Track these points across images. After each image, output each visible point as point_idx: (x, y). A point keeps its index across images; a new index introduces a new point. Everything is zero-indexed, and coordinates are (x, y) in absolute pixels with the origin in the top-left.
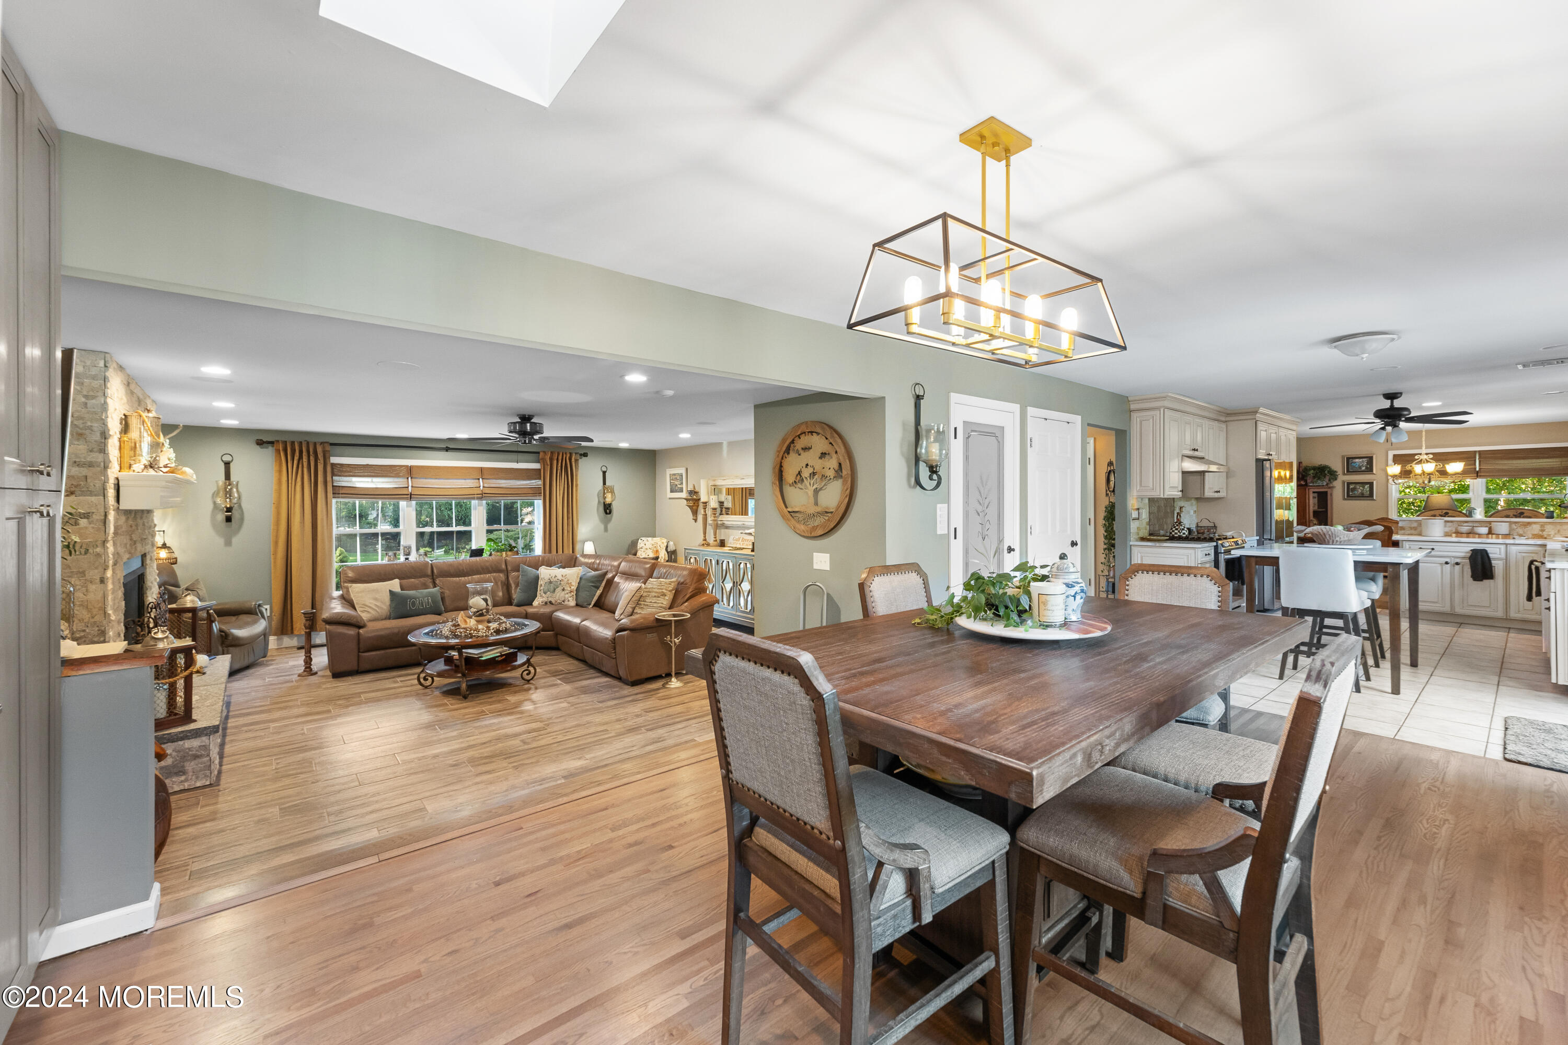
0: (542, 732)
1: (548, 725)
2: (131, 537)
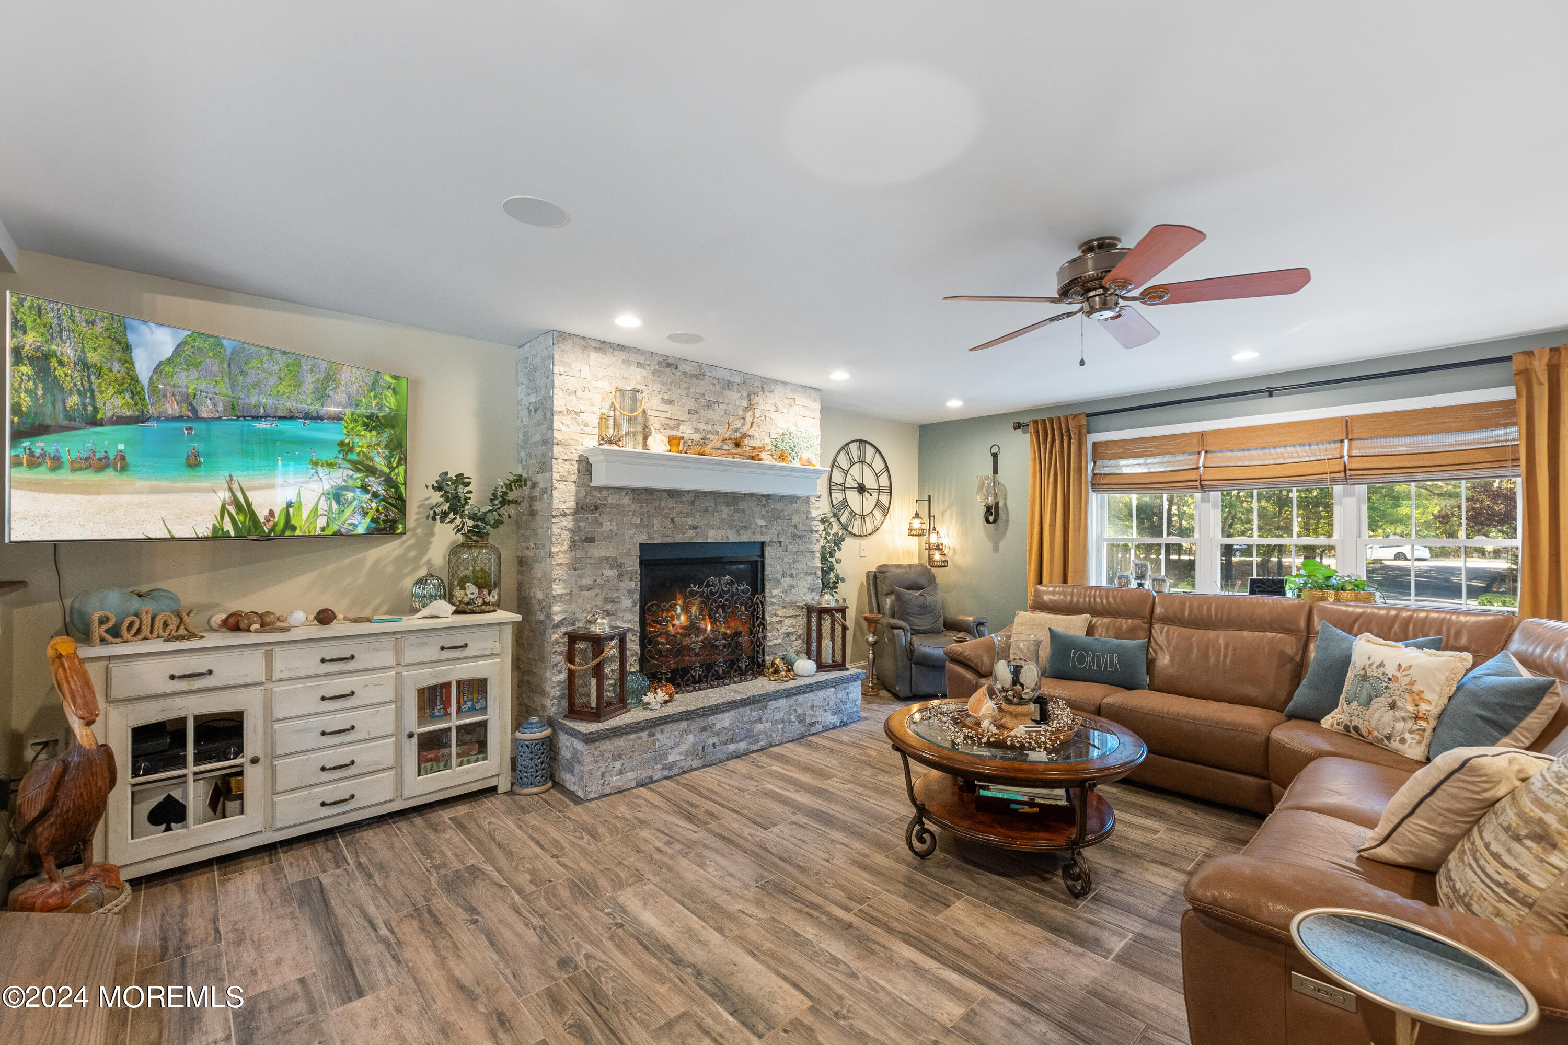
2: (672, 520)
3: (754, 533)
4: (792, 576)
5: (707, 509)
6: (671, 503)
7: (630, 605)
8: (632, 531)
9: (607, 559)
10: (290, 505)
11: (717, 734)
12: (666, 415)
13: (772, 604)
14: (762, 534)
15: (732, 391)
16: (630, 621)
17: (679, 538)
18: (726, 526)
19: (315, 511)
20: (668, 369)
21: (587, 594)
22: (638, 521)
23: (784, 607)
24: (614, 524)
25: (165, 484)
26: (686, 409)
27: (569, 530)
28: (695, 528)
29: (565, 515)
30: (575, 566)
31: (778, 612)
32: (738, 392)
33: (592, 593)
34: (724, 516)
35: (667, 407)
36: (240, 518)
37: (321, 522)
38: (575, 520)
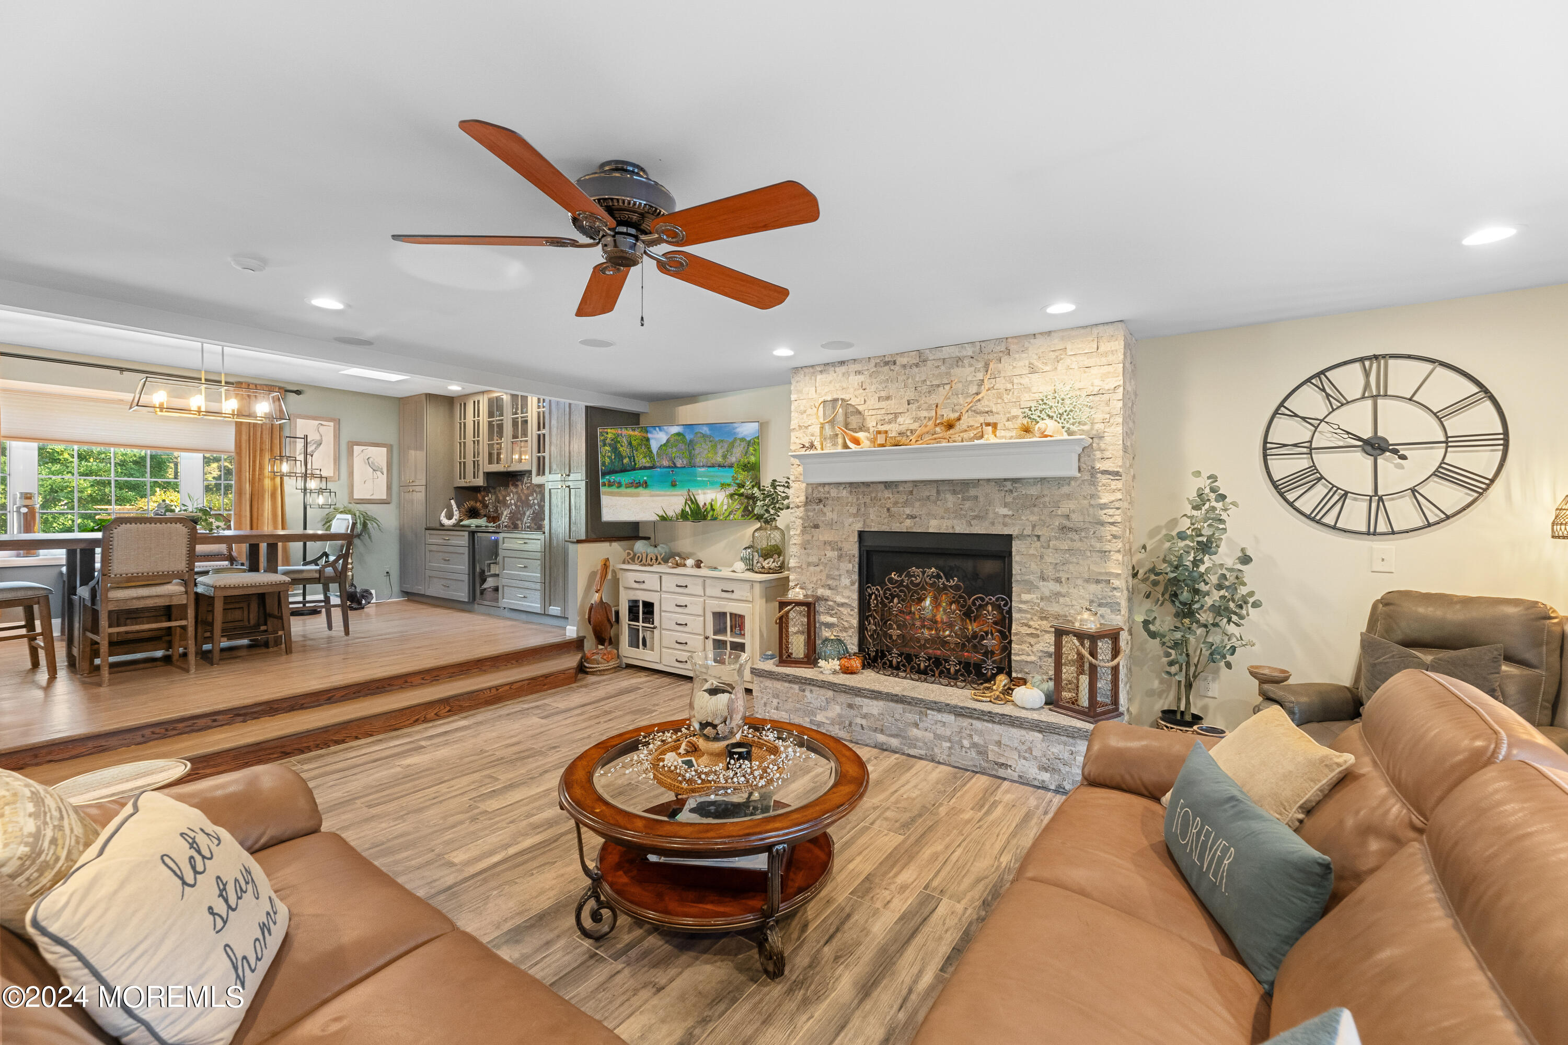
0: (474, 794)
1: (471, 808)
2: (888, 510)
3: (993, 524)
4: (1058, 580)
5: (928, 498)
6: (887, 494)
7: (848, 584)
8: (851, 520)
9: (830, 543)
10: (712, 500)
11: (865, 716)
12: (883, 411)
13: (1020, 610)
14: (1005, 525)
15: (963, 367)
16: (848, 597)
17: (896, 527)
18: (952, 515)
19: (722, 504)
20: (887, 367)
21: (812, 568)
22: (855, 511)
23: (1042, 618)
24: (835, 513)
25: (663, 493)
26: (905, 401)
27: (801, 518)
28: (912, 517)
29: (798, 507)
30: (805, 546)
31: (1031, 623)
32: (971, 365)
33: (818, 569)
34: (950, 505)
35: (883, 404)
36: (692, 506)
37: (725, 507)
38: (806, 511)
